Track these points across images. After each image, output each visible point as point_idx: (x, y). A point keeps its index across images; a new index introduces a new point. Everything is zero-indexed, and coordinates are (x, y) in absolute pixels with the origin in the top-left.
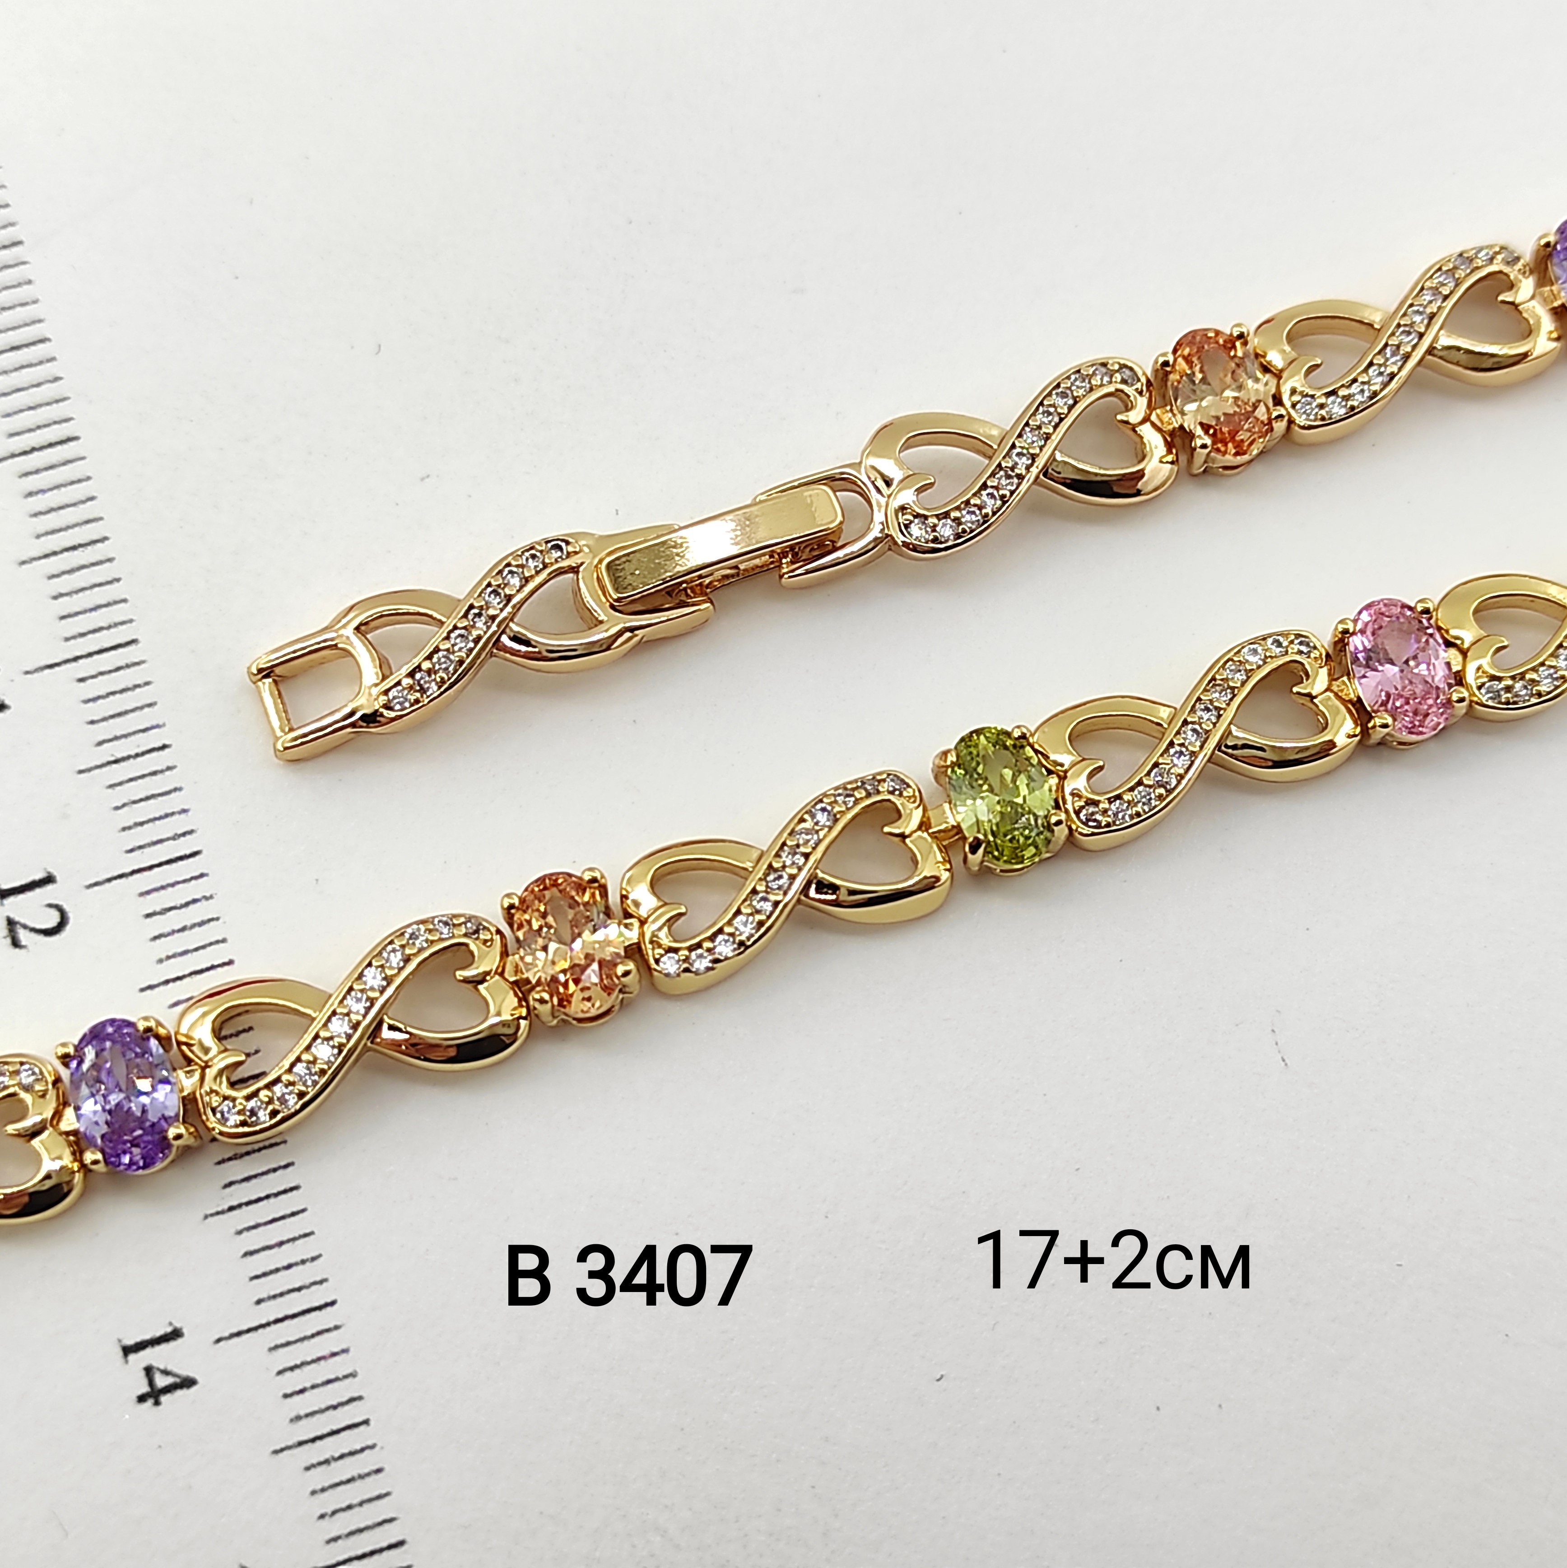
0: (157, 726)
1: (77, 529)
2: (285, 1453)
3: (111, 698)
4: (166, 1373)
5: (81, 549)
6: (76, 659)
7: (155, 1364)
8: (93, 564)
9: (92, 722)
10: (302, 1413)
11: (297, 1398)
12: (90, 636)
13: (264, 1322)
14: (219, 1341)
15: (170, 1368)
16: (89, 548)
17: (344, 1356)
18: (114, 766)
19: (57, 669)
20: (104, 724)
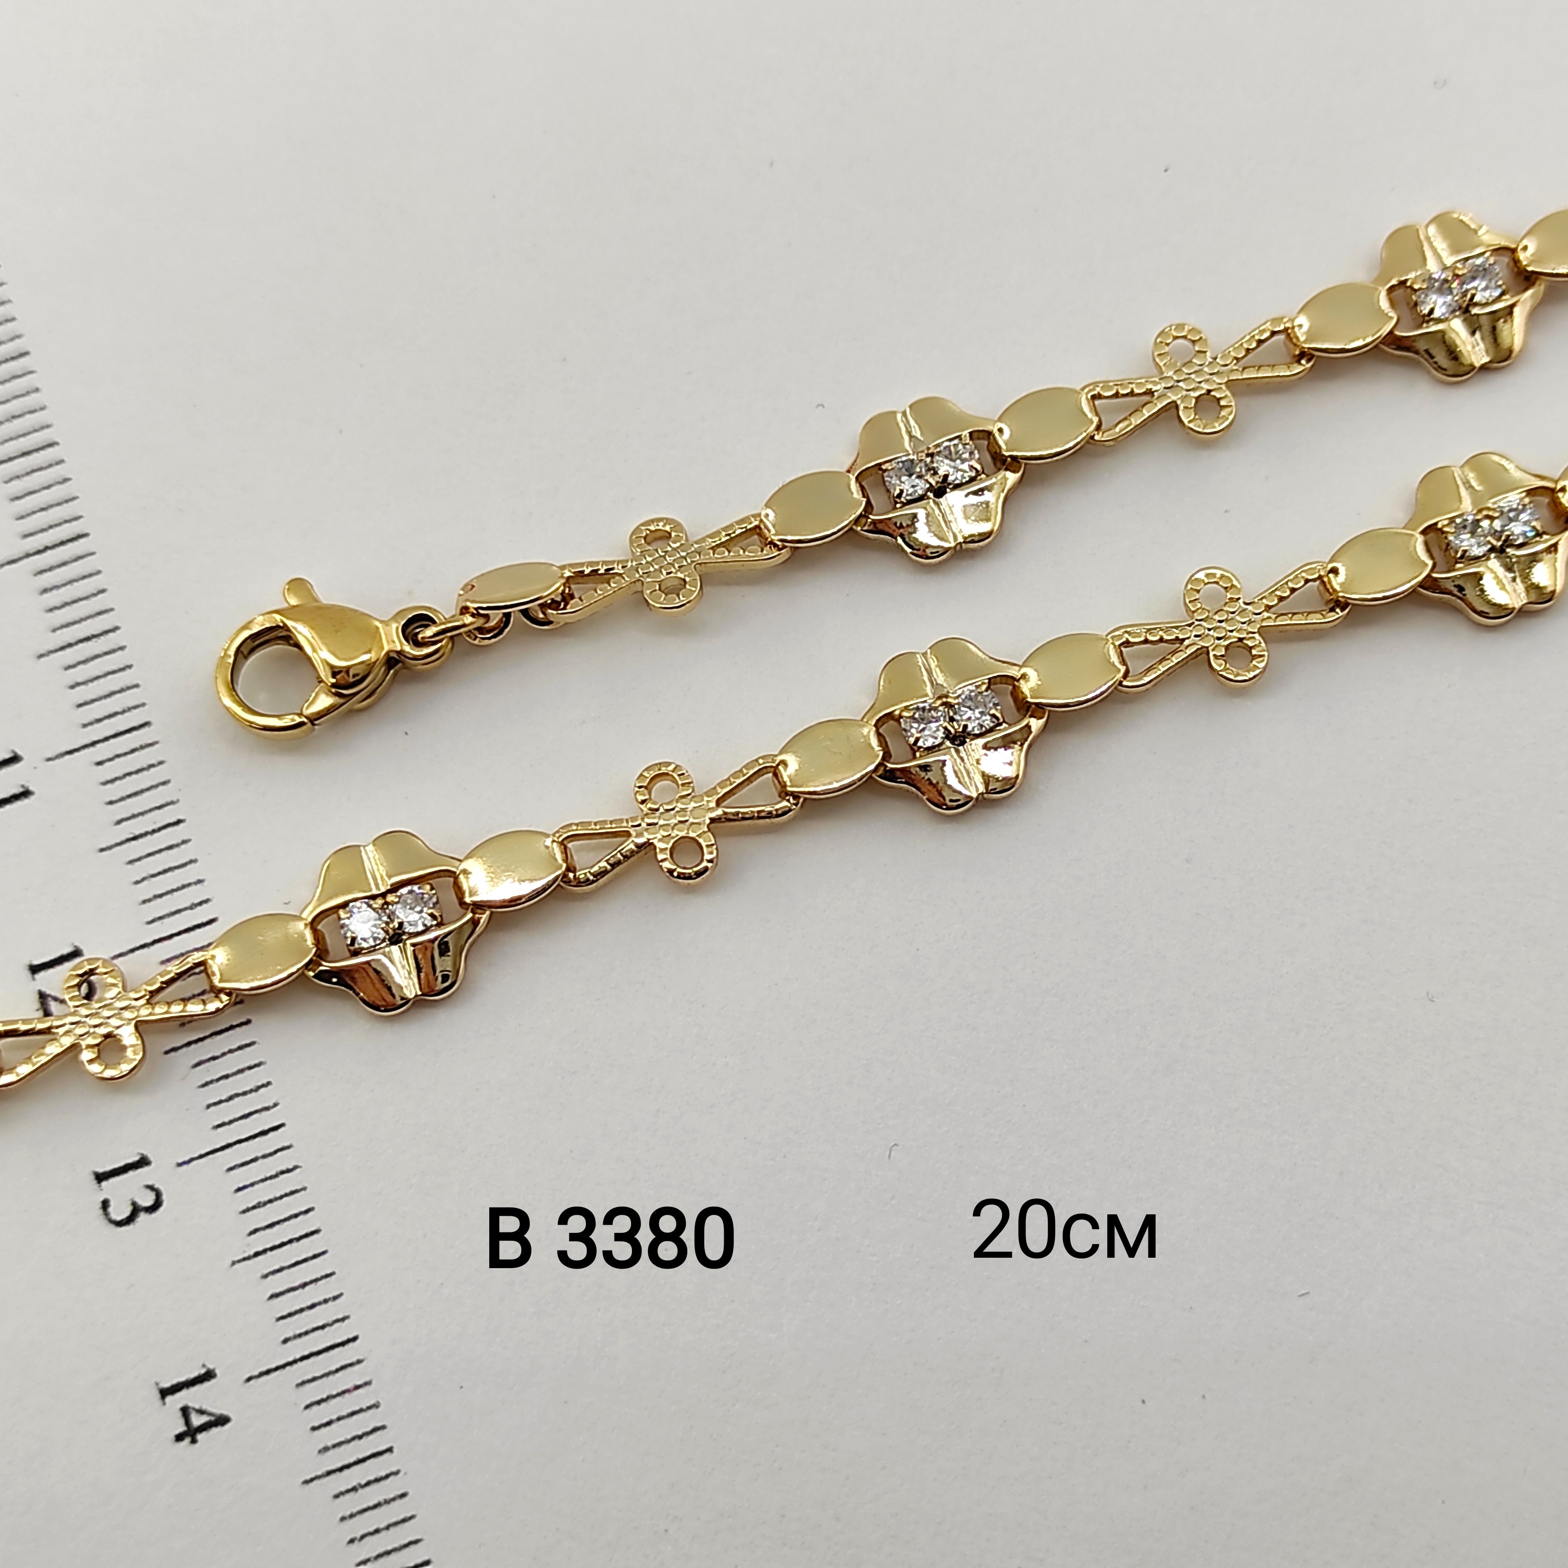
0: (172, 803)
1: (89, 621)
2: (315, 1482)
3: (128, 778)
4: (201, 1412)
5: (94, 640)
6: (94, 744)
7: (191, 1404)
8: (106, 653)
9: (111, 803)
10: (330, 1444)
11: (324, 1430)
12: (106, 722)
13: (291, 1359)
14: (249, 1379)
15: (204, 1407)
16: (102, 638)
17: (367, 1388)
18: (133, 843)
19: (76, 754)
20: (122, 803)
